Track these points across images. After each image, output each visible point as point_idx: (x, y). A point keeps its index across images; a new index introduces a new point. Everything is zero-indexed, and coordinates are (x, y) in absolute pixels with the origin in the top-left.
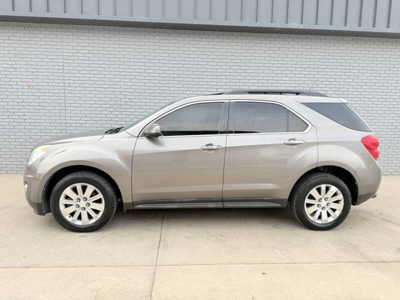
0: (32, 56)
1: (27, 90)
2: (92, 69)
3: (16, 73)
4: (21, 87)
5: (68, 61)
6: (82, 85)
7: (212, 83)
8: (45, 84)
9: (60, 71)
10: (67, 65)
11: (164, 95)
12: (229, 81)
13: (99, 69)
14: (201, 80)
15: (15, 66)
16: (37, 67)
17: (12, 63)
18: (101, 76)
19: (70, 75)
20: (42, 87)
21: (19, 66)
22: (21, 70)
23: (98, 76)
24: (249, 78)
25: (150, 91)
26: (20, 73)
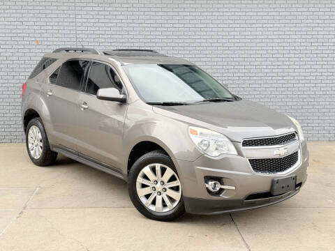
0: (41, 8)
1: (34, 47)
2: (108, 21)
3: (22, 27)
4: (28, 43)
5: (81, 12)
6: (97, 40)
7: (245, 33)
8: (55, 39)
9: (71, 24)
10: (80, 16)
11: (189, 48)
12: (265, 29)
13: (116, 21)
14: (233, 30)
15: (21, 20)
16: (46, 20)
17: (18, 15)
18: (119, 29)
19: (83, 28)
20: (51, 43)
21: (25, 19)
22: (28, 24)
23: (115, 29)
24: (290, 25)
25: (173, 45)
26: (27, 27)
